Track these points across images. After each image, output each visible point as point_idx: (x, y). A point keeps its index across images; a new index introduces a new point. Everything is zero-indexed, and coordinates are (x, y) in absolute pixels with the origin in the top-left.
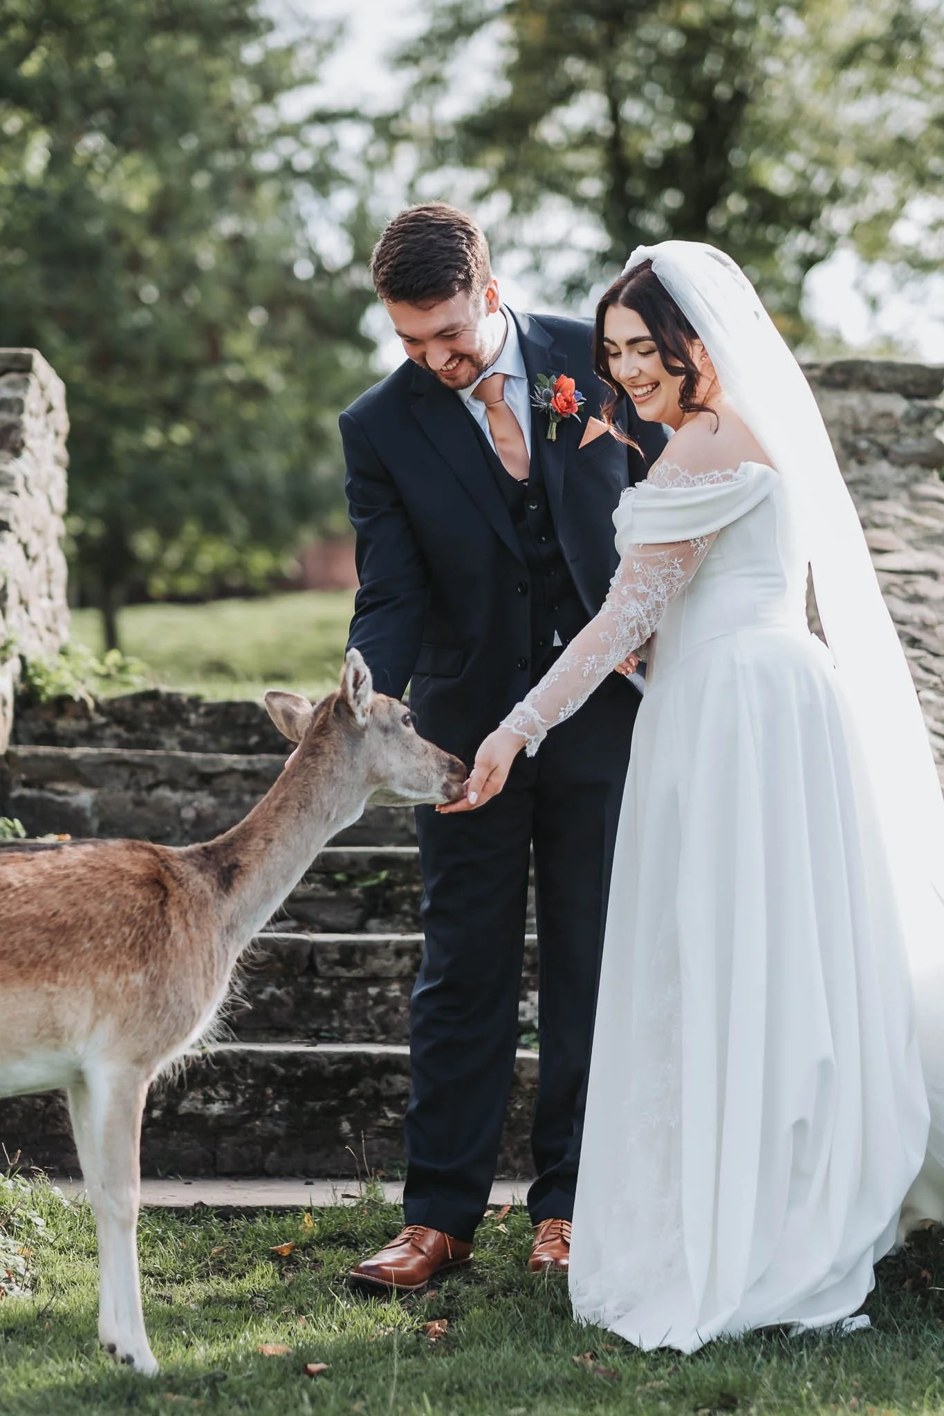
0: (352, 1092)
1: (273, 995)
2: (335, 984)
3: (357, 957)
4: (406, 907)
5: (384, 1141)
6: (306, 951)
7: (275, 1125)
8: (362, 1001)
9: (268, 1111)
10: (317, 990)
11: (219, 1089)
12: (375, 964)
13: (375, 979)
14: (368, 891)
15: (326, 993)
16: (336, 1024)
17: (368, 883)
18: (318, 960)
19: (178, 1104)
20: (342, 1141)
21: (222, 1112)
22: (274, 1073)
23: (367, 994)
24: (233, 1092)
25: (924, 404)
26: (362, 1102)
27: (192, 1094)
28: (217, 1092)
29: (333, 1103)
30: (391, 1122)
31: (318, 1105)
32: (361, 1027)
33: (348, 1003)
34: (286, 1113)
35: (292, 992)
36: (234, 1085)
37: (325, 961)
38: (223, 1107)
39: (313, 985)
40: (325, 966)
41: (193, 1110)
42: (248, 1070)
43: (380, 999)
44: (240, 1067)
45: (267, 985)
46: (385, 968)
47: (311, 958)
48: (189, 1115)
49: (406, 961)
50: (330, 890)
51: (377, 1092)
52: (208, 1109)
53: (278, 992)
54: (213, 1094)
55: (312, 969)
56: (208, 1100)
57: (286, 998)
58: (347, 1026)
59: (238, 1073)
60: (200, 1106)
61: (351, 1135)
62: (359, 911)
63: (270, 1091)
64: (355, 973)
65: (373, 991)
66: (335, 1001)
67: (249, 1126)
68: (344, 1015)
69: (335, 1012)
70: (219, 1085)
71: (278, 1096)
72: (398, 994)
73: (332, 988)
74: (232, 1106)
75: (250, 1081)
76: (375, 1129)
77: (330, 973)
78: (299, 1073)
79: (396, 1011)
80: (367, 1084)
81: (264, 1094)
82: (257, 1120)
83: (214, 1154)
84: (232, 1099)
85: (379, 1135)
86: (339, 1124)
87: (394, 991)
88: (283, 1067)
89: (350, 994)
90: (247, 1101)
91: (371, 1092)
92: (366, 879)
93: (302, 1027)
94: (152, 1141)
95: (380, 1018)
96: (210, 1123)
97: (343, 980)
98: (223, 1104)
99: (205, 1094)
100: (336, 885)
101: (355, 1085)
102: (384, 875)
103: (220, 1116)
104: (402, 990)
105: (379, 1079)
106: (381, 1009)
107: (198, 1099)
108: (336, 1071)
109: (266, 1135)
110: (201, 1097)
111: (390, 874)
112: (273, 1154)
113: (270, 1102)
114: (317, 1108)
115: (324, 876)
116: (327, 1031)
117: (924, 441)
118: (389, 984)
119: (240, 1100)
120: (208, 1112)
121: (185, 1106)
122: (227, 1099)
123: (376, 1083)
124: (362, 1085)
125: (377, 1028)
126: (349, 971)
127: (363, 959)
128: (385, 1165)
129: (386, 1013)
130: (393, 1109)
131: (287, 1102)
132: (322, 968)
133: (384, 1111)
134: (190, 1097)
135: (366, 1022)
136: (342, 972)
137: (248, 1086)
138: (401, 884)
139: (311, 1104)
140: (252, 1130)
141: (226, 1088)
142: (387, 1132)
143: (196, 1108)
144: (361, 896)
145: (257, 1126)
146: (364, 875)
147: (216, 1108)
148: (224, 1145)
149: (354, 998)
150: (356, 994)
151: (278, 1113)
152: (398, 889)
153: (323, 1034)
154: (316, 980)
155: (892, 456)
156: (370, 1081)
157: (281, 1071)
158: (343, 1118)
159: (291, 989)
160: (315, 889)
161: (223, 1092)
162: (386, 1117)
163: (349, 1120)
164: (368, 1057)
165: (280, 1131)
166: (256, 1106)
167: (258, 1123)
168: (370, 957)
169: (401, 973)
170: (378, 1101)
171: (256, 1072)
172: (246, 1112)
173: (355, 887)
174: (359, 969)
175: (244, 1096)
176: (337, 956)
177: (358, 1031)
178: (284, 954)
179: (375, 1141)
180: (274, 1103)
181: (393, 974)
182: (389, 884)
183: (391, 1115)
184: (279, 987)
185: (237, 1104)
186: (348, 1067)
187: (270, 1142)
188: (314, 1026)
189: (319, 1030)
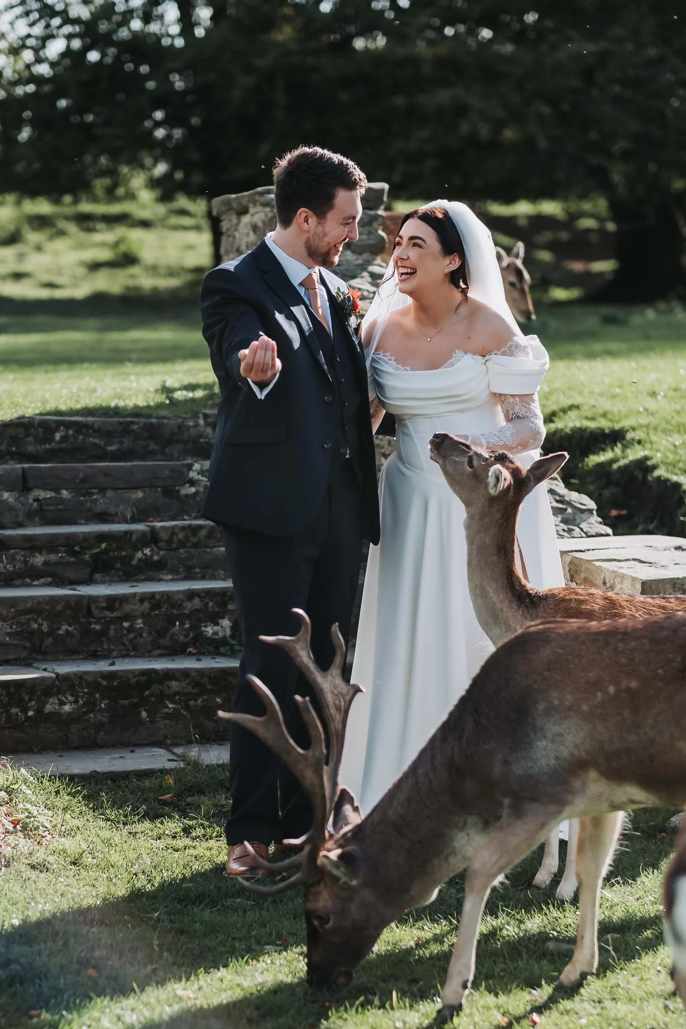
0: (147, 693)
1: (67, 630)
2: (102, 621)
3: (117, 604)
4: (118, 565)
5: (167, 721)
6: (85, 602)
7: (103, 716)
8: (120, 631)
9: (98, 707)
10: (93, 626)
11: (68, 697)
12: (128, 608)
13: (127, 617)
14: (92, 556)
15: (98, 627)
16: (106, 646)
17: (94, 551)
18: (93, 607)
19: (44, 706)
20: (141, 722)
21: (71, 710)
22: (99, 684)
23: (123, 626)
24: (76, 697)
25: (372, 212)
26: (152, 699)
27: (51, 700)
28: (66, 698)
29: (135, 701)
30: (171, 710)
31: (127, 702)
32: (121, 647)
33: (112, 633)
34: (109, 708)
35: (79, 629)
36: (76, 693)
37: (97, 608)
38: (71, 707)
39: (90, 623)
40: (97, 611)
41: (53, 710)
42: (84, 683)
43: (131, 629)
44: (79, 682)
45: (62, 625)
46: (133, 610)
47: (89, 607)
48: (52, 714)
49: (146, 605)
50: (72, 557)
51: (162, 692)
52: (62, 709)
53: (70, 629)
54: (64, 699)
55: (89, 613)
56: (62, 703)
57: (75, 632)
58: (112, 647)
59: (78, 685)
60: (57, 708)
61: (148, 719)
62: (89, 569)
63: (98, 696)
64: (115, 614)
65: (126, 624)
66: (104, 632)
67: (87, 717)
68: (110, 641)
69: (104, 639)
70: (67, 693)
71: (103, 698)
72: (142, 625)
73: (101, 624)
74: (76, 706)
75: (86, 690)
76: (162, 715)
77: (100, 615)
78: (115, 684)
79: (141, 636)
80: (156, 688)
81: (95, 698)
82: (91, 714)
83: (67, 736)
84: (76, 702)
85: (164, 718)
86: (140, 713)
87: (139, 624)
88: (106, 681)
89: (112, 627)
90: (85, 703)
91: (158, 692)
92: (93, 549)
93: (85, 649)
94: (29, 730)
95: (131, 641)
96: (64, 717)
97: (107, 619)
98: (71, 705)
99: (59, 700)
100: (74, 554)
101: (148, 689)
102: (104, 546)
103: (70, 713)
104: (143, 623)
105: (162, 684)
106: (132, 636)
107: (55, 703)
108: (137, 681)
109: (97, 722)
110: (57, 702)
111: (107, 545)
112: (102, 734)
113: (99, 703)
114: (126, 704)
115: (66, 548)
116: (100, 651)
117: (372, 236)
118: (135, 620)
119: (81, 702)
120: (62, 711)
121: (48, 708)
122: (74, 702)
123: (161, 687)
124: (152, 688)
125: (130, 648)
126: (112, 613)
127: (120, 605)
128: (169, 736)
129: (135, 637)
130: (171, 702)
131: (108, 701)
132: (95, 612)
133: (166, 704)
134: (51, 702)
135: (123, 644)
136: (108, 614)
137: (85, 693)
138: (114, 551)
139: (122, 702)
140: (88, 720)
141: (72, 695)
142: (168, 716)
143: (55, 709)
144: (90, 560)
145: (92, 717)
146: (92, 547)
147: (67, 708)
148: (72, 730)
149: (115, 629)
150: (116, 627)
151: (104, 709)
152: (111, 554)
153: (99, 653)
154: (91, 620)
155: (353, 247)
156: (158, 686)
157: (105, 683)
158: (142, 709)
159: (77, 626)
160: (61, 557)
161: (70, 698)
162: (168, 707)
163: (145, 710)
164: (155, 671)
165: (105, 720)
166: (91, 705)
167: (91, 715)
168: (124, 605)
169: (143, 613)
170: (162, 697)
171: (89, 684)
172: (85, 710)
173: (86, 554)
174: (118, 612)
175: (83, 700)
176: (105, 605)
177: (119, 650)
178: (73, 605)
179: (162, 722)
180: (101, 704)
181: (138, 614)
182: (106, 551)
183: (171, 706)
184: (70, 625)
185: (79, 705)
186: (143, 679)
187: (99, 727)
188: (92, 648)
189: (96, 651)
